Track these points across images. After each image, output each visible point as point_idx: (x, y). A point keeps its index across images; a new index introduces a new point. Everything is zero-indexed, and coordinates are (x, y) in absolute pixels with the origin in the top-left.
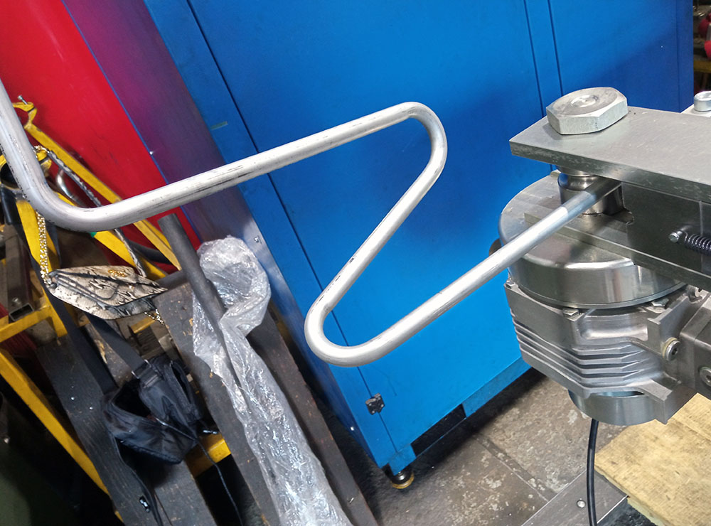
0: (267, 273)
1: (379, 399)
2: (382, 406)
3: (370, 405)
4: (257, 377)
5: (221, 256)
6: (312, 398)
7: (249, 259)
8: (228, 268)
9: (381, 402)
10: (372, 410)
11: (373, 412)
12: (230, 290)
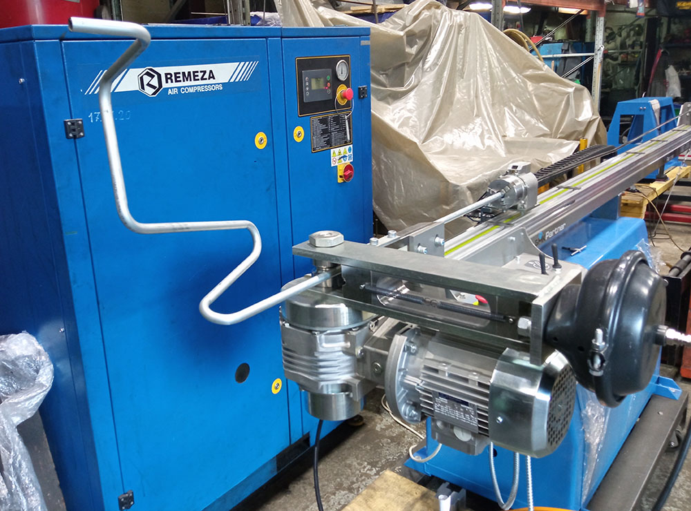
0: (54, 366)
1: (131, 495)
2: (132, 503)
3: (122, 500)
4: (20, 465)
5: (13, 347)
6: (62, 498)
7: (39, 353)
8: (18, 358)
9: (131, 499)
10: (123, 506)
11: (123, 508)
12: (8, 383)
